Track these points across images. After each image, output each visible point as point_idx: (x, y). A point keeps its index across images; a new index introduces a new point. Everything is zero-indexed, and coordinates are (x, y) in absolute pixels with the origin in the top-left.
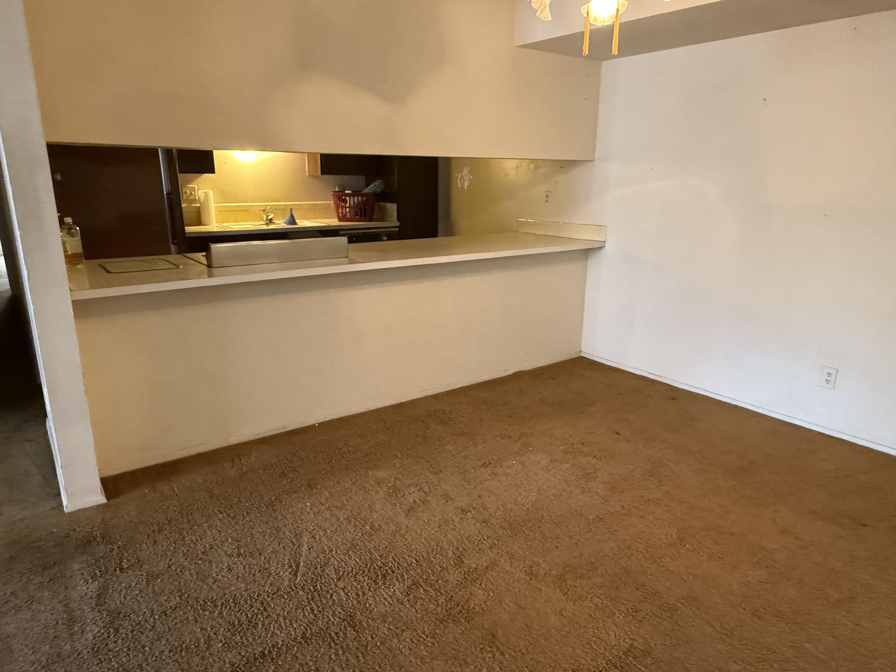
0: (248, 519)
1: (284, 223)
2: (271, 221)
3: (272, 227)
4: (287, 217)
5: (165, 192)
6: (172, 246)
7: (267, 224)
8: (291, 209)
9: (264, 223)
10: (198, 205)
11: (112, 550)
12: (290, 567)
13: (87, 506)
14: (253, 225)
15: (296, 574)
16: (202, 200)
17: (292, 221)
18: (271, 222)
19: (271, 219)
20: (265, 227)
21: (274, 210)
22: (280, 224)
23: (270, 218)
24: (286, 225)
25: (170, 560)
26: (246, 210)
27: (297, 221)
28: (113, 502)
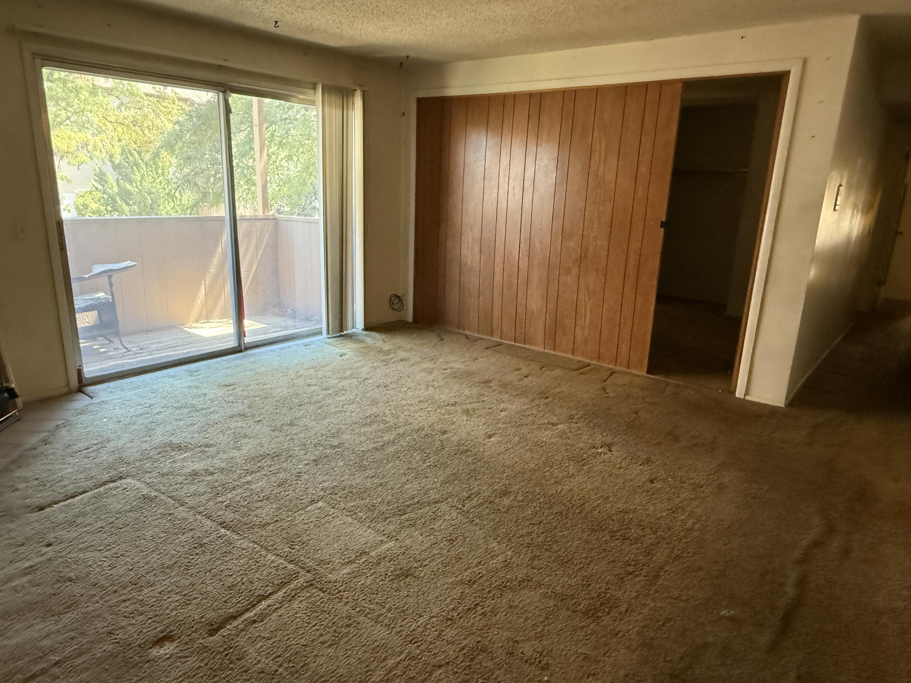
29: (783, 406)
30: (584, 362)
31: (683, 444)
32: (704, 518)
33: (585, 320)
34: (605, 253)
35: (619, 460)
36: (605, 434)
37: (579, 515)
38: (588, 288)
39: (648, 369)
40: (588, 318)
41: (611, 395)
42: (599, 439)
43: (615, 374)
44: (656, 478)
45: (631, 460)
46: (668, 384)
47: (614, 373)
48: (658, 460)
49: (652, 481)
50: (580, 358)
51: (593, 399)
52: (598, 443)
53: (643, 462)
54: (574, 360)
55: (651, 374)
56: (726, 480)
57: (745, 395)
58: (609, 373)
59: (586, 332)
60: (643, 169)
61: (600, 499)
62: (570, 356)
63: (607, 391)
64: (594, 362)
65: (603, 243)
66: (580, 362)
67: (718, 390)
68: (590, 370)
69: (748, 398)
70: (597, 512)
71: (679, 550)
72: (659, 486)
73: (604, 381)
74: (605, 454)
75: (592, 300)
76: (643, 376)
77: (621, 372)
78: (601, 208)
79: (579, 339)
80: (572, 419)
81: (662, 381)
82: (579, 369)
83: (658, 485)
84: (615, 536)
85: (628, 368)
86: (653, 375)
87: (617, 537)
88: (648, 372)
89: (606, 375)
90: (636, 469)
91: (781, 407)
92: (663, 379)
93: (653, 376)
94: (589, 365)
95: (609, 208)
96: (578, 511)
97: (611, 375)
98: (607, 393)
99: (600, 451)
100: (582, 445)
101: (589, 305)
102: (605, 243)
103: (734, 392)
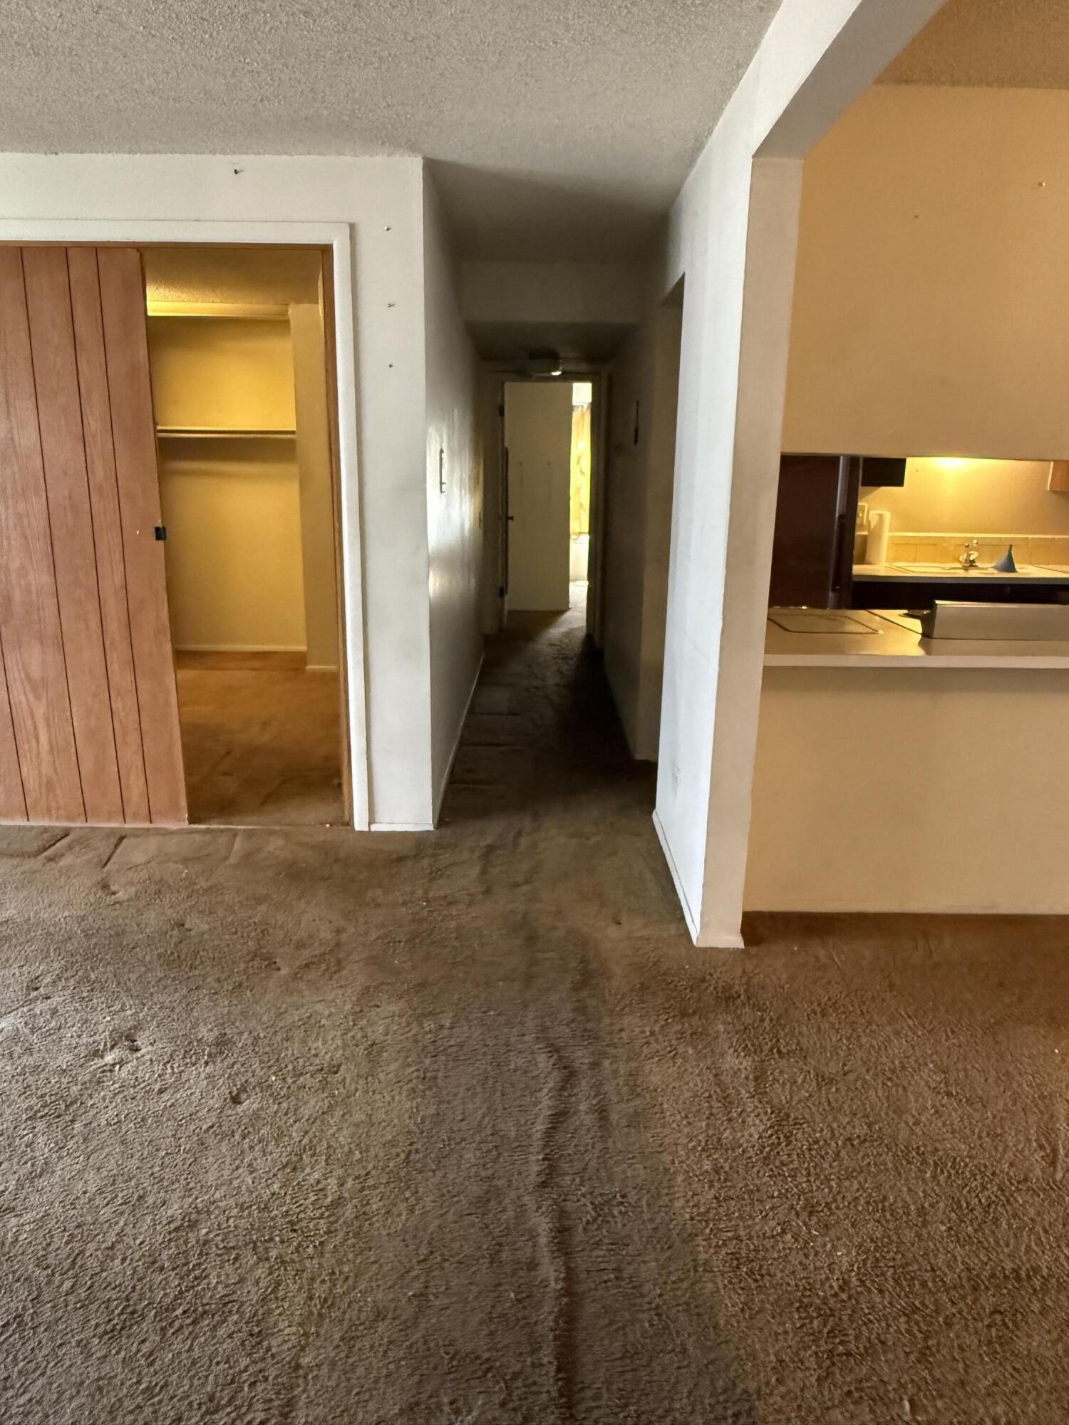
0: (955, 1041)
1: (995, 568)
2: (971, 564)
3: (973, 573)
4: (1002, 559)
5: (837, 515)
6: (831, 594)
7: (966, 569)
8: (1011, 546)
9: (960, 566)
10: (865, 533)
11: (762, 1020)
12: (1041, 1147)
13: (720, 946)
14: (943, 568)
15: (1053, 1163)
16: (872, 526)
17: (1009, 566)
18: (971, 566)
19: (973, 561)
20: (961, 574)
21: (982, 546)
22: (987, 570)
23: (972, 558)
24: (996, 571)
25: (844, 1065)
26: (934, 543)
27: (1017, 566)
28: (753, 950)
29: (431, 828)
30: (53, 828)
31: (285, 971)
32: (357, 1155)
33: (38, 743)
34: (50, 603)
35: (158, 1068)
36: (117, 1007)
37: (72, 1298)
38: (28, 677)
39: (189, 814)
40: (44, 738)
41: (121, 895)
42: (104, 1024)
43: (125, 841)
44: (243, 1089)
45: (184, 1057)
46: (235, 834)
47: (122, 838)
48: (241, 1033)
49: (236, 1100)
50: (46, 823)
51: (83, 918)
52: (103, 1037)
53: (210, 1055)
54: (32, 828)
55: (199, 821)
56: (377, 1032)
57: (370, 824)
58: (113, 841)
59: (46, 769)
60: (95, 424)
61: (122, 1213)
62: (21, 822)
63: (114, 888)
64: (78, 824)
65: (40, 578)
66: (45, 830)
67: (323, 824)
68: (70, 847)
69: (375, 828)
70: (117, 1262)
71: (323, 1281)
72: (255, 1106)
73: (106, 864)
74: (122, 1063)
75: (44, 700)
76: (181, 832)
77: (136, 833)
78: (21, 507)
79: (31, 784)
80: (37, 989)
81: (222, 831)
82: (45, 850)
83: (250, 1104)
84: (171, 1325)
85: (151, 822)
86: (204, 824)
87: (177, 1325)
88: (191, 821)
89: (103, 848)
90: (197, 1076)
91: (428, 832)
92: (222, 827)
93: (203, 827)
94: (66, 833)
95: (38, 505)
96: (68, 1285)
97: (116, 846)
98: (114, 893)
99: (109, 1058)
100: (64, 1060)
101: (40, 711)
102: (46, 579)
103: (349, 823)
